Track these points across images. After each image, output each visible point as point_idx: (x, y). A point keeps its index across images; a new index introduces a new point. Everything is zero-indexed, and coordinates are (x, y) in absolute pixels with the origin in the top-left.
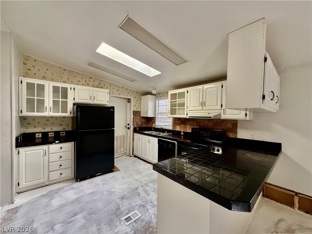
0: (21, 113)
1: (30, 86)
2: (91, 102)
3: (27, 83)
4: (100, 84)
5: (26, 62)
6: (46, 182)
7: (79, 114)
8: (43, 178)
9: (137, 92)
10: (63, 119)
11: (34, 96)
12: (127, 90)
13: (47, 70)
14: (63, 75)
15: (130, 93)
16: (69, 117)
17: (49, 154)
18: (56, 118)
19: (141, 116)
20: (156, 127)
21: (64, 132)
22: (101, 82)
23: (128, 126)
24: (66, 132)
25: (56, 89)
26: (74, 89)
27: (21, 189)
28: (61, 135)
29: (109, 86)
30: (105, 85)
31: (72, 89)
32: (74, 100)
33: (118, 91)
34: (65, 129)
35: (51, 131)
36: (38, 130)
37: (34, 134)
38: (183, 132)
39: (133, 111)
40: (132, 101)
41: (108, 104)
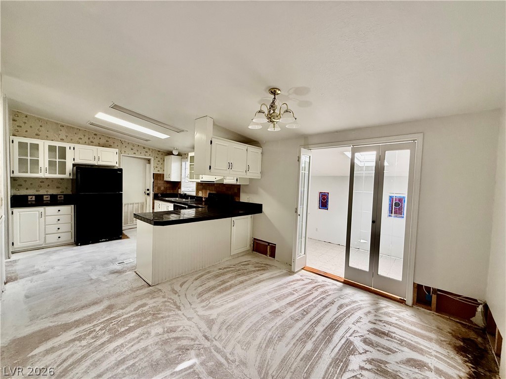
0: (13, 173)
1: (22, 146)
2: (96, 163)
3: (19, 142)
4: (107, 141)
5: (16, 118)
6: (42, 245)
7: (79, 176)
8: (39, 240)
9: (159, 151)
10: (61, 181)
11: (27, 156)
12: (144, 148)
13: (41, 126)
14: (60, 132)
15: (150, 152)
16: (68, 179)
17: (45, 216)
18: (52, 180)
19: (165, 180)
20: (182, 193)
21: (63, 196)
22: (109, 140)
23: (148, 192)
24: (65, 195)
25: (52, 149)
26: (74, 148)
27: (15, 249)
28: (59, 199)
29: (120, 144)
30: (114, 143)
31: (72, 148)
32: (74, 160)
33: (132, 149)
34: (63, 192)
35: (46, 194)
36: (31, 192)
37: (26, 196)
38: (205, 198)
39: (153, 174)
40: (152, 161)
41: (117, 165)
